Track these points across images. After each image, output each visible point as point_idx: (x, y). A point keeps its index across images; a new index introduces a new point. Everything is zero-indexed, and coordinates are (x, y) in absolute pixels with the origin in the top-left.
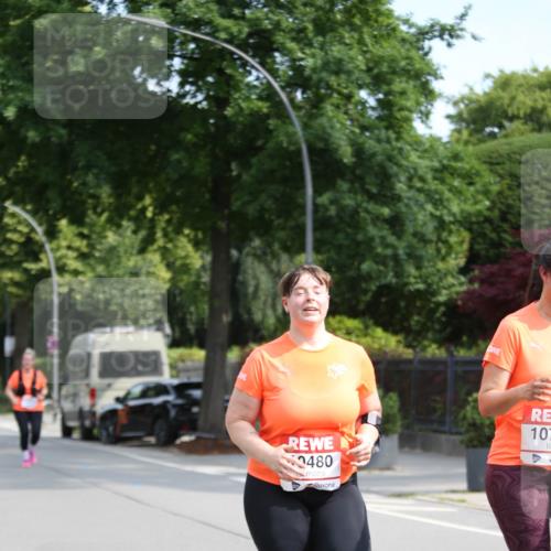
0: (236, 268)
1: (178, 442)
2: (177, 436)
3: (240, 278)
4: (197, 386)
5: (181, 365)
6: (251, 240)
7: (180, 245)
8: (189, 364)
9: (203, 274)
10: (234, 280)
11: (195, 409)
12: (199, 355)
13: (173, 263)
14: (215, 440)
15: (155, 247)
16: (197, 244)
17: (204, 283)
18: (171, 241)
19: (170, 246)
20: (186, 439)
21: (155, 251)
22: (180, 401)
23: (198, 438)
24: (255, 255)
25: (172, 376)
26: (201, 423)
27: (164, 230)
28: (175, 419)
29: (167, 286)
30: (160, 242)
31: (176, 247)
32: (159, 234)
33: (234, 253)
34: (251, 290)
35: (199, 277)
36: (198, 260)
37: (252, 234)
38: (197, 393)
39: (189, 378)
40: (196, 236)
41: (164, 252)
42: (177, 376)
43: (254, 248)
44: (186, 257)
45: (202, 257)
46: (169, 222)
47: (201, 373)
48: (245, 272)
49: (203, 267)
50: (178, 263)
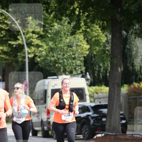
0: (125, 41)
1: (95, 137)
2: (95, 134)
3: (128, 46)
4: (105, 107)
5: (96, 95)
6: (134, 25)
7: (94, 29)
8: (100, 94)
9: (107, 45)
10: (124, 48)
11: (104, 119)
12: (105, 89)
13: (91, 39)
14: (115, 135)
15: (81, 31)
16: (103, 29)
17: (108, 50)
18: (89, 27)
19: (88, 30)
20: (99, 135)
21: (80, 33)
22: (96, 115)
23: (105, 135)
24: (136, 33)
25: (91, 102)
26: (107, 127)
27: (85, 21)
28: (93, 125)
29: (87, 53)
30: (83, 28)
31: (92, 30)
32: (83, 24)
33: (124, 33)
34: (134, 53)
35: (105, 46)
36: (104, 37)
37: (134, 21)
38: (105, 111)
39: (100, 102)
40: (103, 23)
41: (85, 33)
42: (94, 101)
43: (136, 30)
44: (98, 36)
45: (106, 36)
46: (87, 16)
47: (107, 99)
48: (131, 43)
49: (107, 41)
50: (93, 39)
